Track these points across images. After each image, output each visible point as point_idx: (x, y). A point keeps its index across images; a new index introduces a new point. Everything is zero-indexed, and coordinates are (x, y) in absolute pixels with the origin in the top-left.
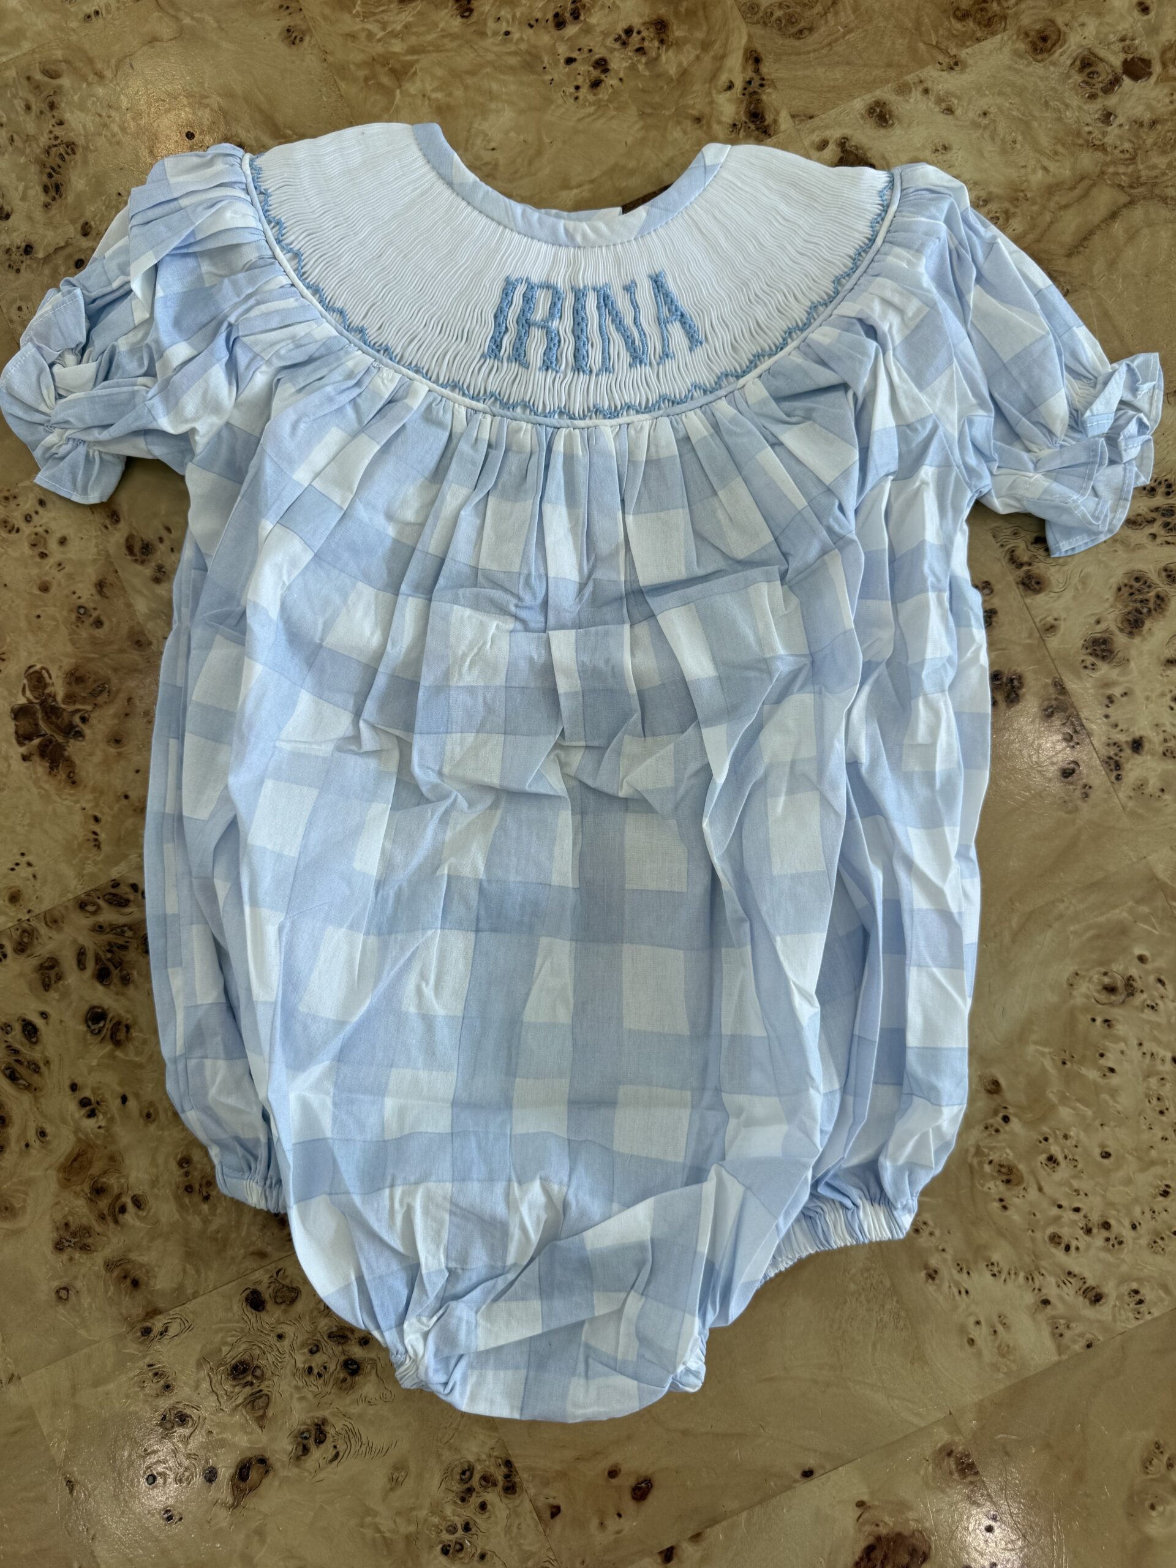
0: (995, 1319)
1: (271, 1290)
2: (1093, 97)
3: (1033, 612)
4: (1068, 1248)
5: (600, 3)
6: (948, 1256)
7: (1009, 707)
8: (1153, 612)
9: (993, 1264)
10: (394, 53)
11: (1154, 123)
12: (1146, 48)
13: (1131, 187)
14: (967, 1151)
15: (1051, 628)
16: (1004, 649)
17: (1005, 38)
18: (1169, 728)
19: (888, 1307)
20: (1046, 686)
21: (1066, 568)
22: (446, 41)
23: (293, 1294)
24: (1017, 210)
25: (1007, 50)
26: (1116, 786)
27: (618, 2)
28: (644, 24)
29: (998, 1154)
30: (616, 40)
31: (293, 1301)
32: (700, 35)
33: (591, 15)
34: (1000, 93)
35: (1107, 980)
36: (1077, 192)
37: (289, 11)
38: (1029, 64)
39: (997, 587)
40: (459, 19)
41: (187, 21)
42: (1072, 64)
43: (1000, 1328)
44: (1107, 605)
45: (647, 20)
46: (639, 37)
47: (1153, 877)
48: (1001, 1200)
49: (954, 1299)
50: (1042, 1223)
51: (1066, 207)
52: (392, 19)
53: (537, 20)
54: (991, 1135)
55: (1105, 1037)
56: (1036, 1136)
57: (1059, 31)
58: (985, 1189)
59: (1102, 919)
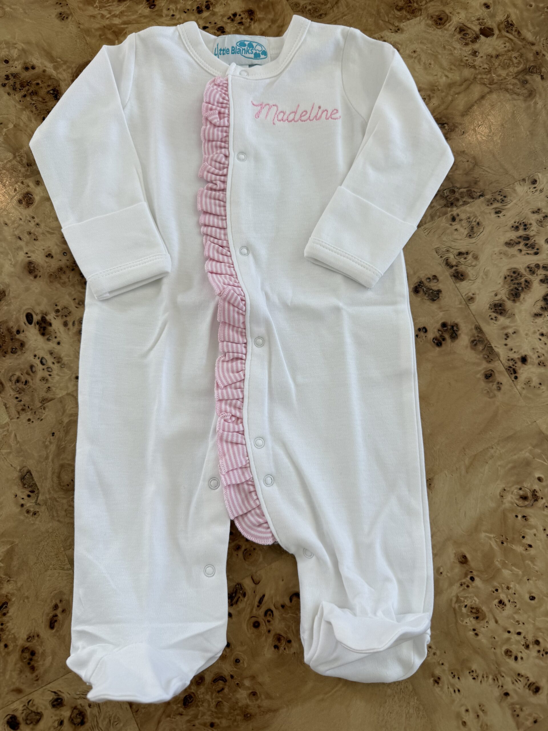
0: (478, 708)
1: (24, 715)
2: (467, 44)
3: (461, 291)
4: (516, 658)
5: (220, 2)
6: (446, 667)
7: (452, 341)
8: (525, 289)
9: (473, 671)
10: (115, 24)
11: (497, 56)
12: (490, 23)
13: (490, 84)
14: (451, 600)
15: (471, 299)
16: (447, 311)
17: (422, 18)
18: (540, 350)
19: (412, 703)
20: (471, 329)
21: (476, 268)
22: (142, 19)
23: (38, 717)
24: (435, 95)
25: (423, 23)
26: (515, 382)
27: (229, 2)
28: (242, 12)
29: (470, 601)
30: (228, 18)
31: (38, 721)
32: (271, 16)
33: (215, 8)
34: (421, 43)
35: (521, 492)
36: (463, 87)
37: (61, 5)
38: (434, 30)
39: (440, 278)
40: (149, 9)
41: (8, 9)
42: (456, 29)
43: (481, 713)
44: (500, 286)
45: (244, 10)
46: (240, 17)
47: (541, 433)
48: (474, 630)
49: (451, 696)
50: (499, 643)
51: (458, 93)
52: (114, 9)
53: (188, 10)
54: (464, 589)
55: (524, 526)
56: (491, 589)
57: (448, 16)
58: (464, 623)
59: (515, 457)
